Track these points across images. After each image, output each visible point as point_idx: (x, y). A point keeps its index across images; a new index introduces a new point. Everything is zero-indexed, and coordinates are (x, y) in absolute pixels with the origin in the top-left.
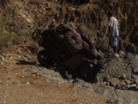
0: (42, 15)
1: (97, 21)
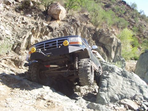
0: (19, 28)
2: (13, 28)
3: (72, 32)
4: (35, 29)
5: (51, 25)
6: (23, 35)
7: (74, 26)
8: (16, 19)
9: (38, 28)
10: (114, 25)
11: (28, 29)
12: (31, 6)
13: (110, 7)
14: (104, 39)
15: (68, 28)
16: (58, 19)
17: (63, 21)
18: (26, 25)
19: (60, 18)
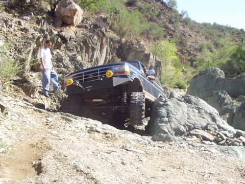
0: (16, 37)
1: (90, 50)
2: (6, 38)
3: (96, 45)
4: (41, 39)
5: (63, 34)
6: (26, 48)
7: (98, 35)
8: (9, 24)
9: (45, 37)
10: (142, 34)
11: (31, 39)
12: (27, 4)
13: (135, 5)
14: (135, 55)
15: (90, 37)
16: (72, 24)
17: (79, 27)
18: (26, 32)
19: (75, 23)
